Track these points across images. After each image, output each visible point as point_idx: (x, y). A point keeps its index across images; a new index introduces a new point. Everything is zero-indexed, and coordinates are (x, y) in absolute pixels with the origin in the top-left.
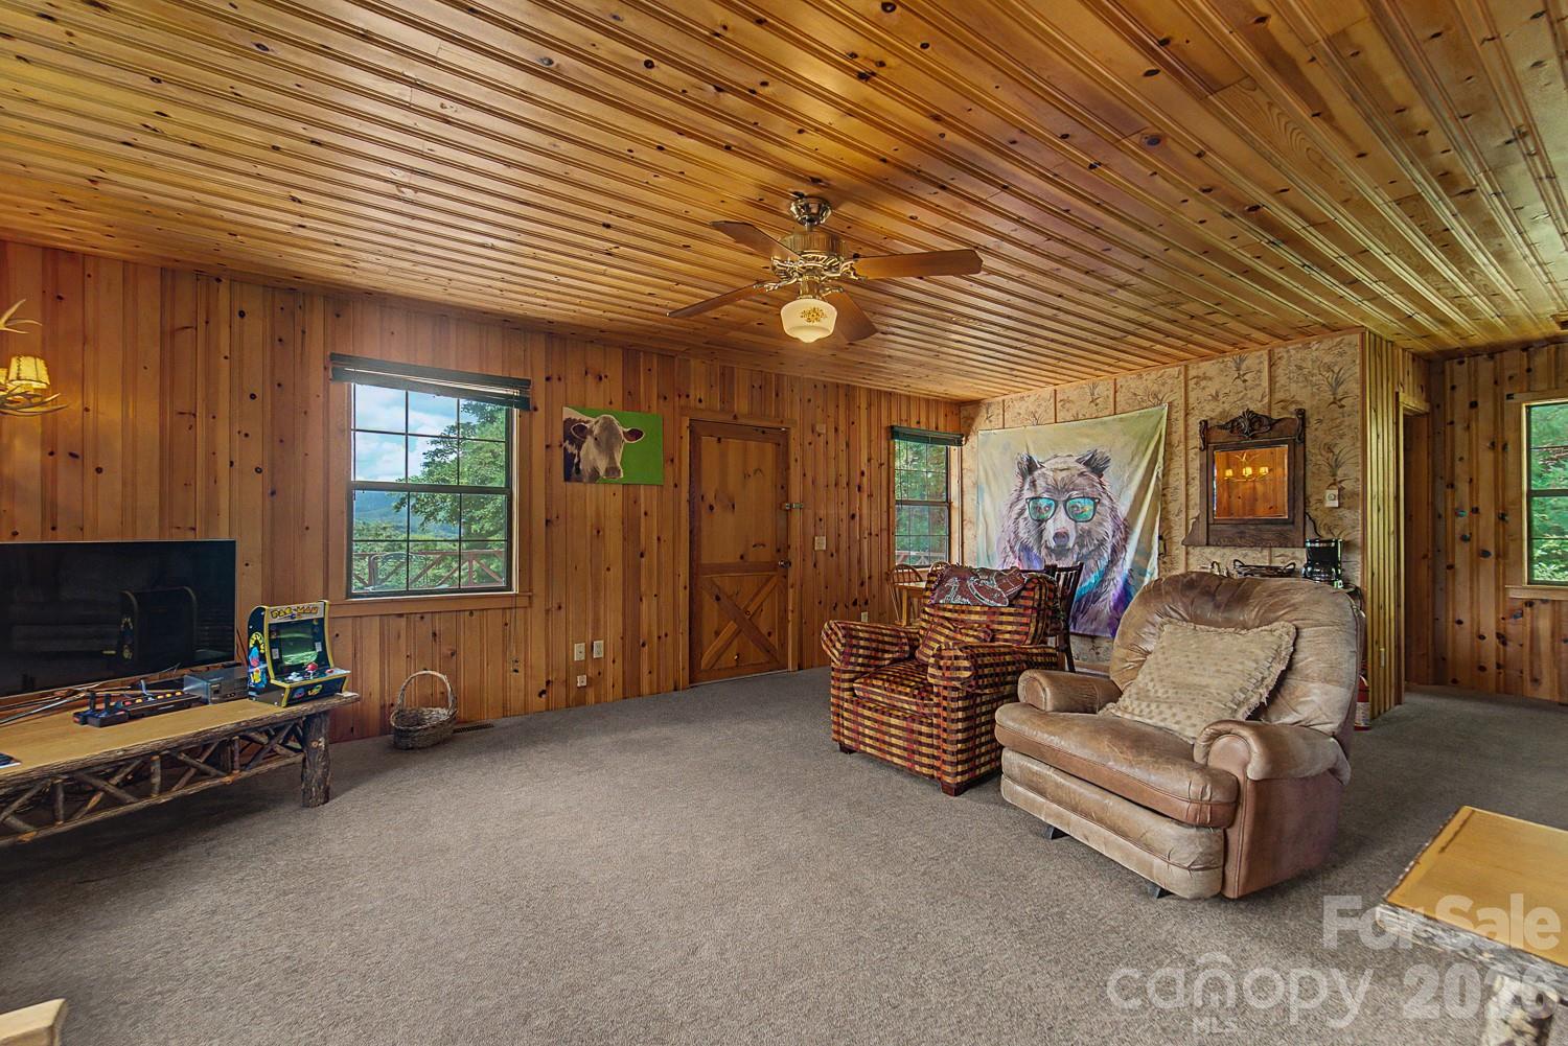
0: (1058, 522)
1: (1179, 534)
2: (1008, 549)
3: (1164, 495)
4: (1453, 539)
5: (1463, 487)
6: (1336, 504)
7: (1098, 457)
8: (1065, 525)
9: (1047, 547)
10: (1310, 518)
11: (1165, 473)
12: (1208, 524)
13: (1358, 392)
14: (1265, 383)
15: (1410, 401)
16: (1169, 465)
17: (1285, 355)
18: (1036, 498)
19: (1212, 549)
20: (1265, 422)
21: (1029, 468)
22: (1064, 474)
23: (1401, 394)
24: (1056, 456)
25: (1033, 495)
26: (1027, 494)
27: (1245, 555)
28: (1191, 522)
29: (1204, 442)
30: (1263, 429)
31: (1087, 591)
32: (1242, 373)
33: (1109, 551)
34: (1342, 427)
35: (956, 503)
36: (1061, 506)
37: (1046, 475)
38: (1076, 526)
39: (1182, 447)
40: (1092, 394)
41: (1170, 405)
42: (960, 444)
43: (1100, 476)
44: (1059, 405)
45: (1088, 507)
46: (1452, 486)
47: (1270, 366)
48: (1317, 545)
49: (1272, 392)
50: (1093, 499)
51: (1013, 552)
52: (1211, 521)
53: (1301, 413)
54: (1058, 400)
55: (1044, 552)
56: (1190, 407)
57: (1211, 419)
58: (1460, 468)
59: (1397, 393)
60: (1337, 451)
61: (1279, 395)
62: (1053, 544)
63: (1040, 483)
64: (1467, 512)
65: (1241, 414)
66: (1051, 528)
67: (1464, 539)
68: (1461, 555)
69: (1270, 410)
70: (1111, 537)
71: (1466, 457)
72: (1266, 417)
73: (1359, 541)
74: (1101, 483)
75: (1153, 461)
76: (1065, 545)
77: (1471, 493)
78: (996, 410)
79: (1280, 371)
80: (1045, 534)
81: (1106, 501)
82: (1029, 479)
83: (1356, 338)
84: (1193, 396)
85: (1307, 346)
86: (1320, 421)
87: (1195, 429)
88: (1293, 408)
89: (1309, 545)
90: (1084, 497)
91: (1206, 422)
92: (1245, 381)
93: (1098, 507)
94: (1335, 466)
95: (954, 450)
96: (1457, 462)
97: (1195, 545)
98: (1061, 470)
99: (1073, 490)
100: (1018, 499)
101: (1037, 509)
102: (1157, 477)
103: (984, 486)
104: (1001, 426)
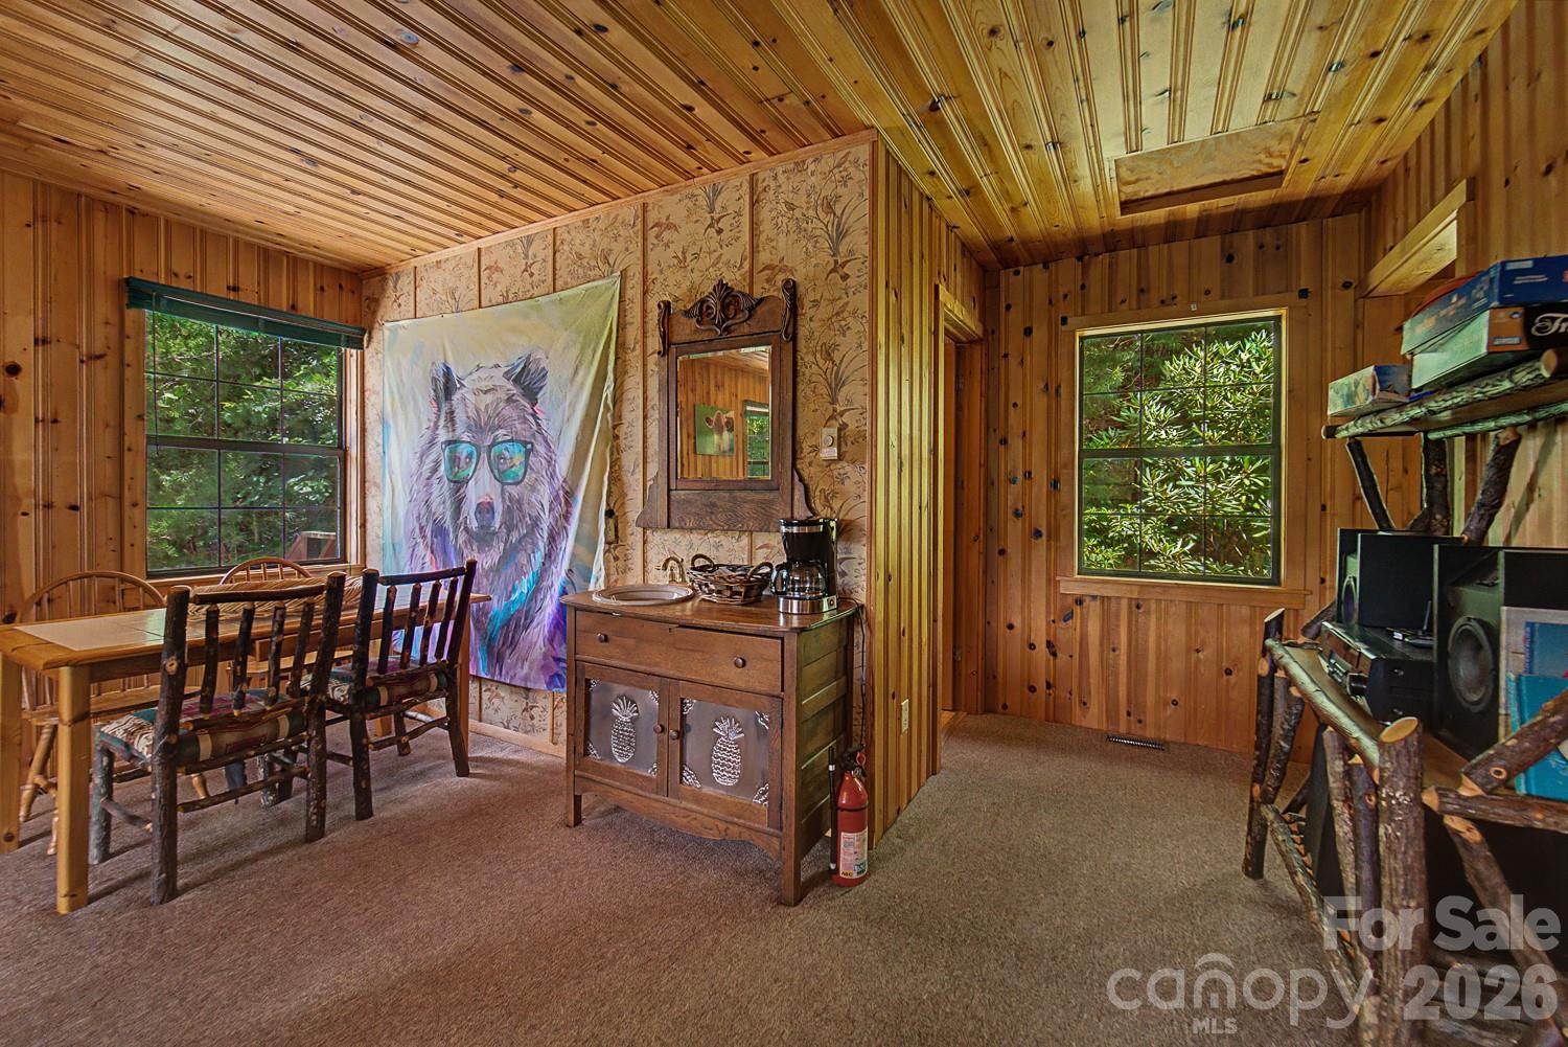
0: (482, 487)
1: (634, 507)
2: (417, 530)
3: (616, 437)
4: (1006, 513)
5: (1016, 443)
6: (833, 453)
7: (532, 367)
8: (488, 490)
9: (467, 530)
10: (801, 479)
11: (617, 399)
12: (669, 490)
13: (866, 250)
14: (746, 237)
15: (957, 309)
16: (622, 383)
17: (773, 184)
18: (455, 442)
19: (677, 535)
20: (744, 303)
21: (446, 387)
22: (489, 398)
23: (942, 288)
24: (479, 368)
25: (450, 436)
26: (443, 435)
27: (718, 546)
28: (649, 484)
29: (664, 343)
30: (741, 317)
31: (517, 607)
32: (716, 216)
33: (546, 535)
34: (845, 314)
35: (354, 451)
36: (484, 455)
37: (467, 401)
38: (502, 490)
39: (639, 350)
40: (526, 257)
41: (624, 275)
42: (359, 345)
43: (534, 403)
44: (484, 275)
45: (517, 454)
46: (1004, 441)
47: (752, 205)
48: (795, 530)
49: (754, 250)
50: (525, 443)
51: (424, 537)
52: (673, 487)
53: (791, 288)
54: (483, 267)
55: (462, 537)
56: (651, 277)
57: (677, 300)
58: (1014, 418)
59: (937, 287)
60: (837, 356)
61: (764, 257)
62: (474, 525)
63: (460, 416)
64: (1020, 477)
65: (711, 289)
66: (474, 494)
67: (1017, 514)
68: (1014, 532)
69: (751, 284)
70: (547, 511)
71: (1019, 403)
72: (743, 294)
73: (865, 522)
74: (534, 415)
75: (600, 378)
76: (489, 527)
77: (1024, 447)
78: (405, 284)
79: (765, 213)
80: (465, 508)
81: (540, 448)
82: (445, 408)
83: (863, 153)
84: (652, 256)
85: (800, 166)
86: (816, 304)
87: (654, 314)
88: (780, 279)
89: (784, 529)
90: (512, 440)
91: (667, 305)
92: (720, 231)
93: (532, 458)
94: (836, 385)
95: (352, 355)
96: (1011, 409)
97: (656, 529)
98: (486, 392)
99: (500, 427)
100: (432, 443)
101: (454, 460)
102: (606, 405)
103: (391, 422)
104: (412, 314)
